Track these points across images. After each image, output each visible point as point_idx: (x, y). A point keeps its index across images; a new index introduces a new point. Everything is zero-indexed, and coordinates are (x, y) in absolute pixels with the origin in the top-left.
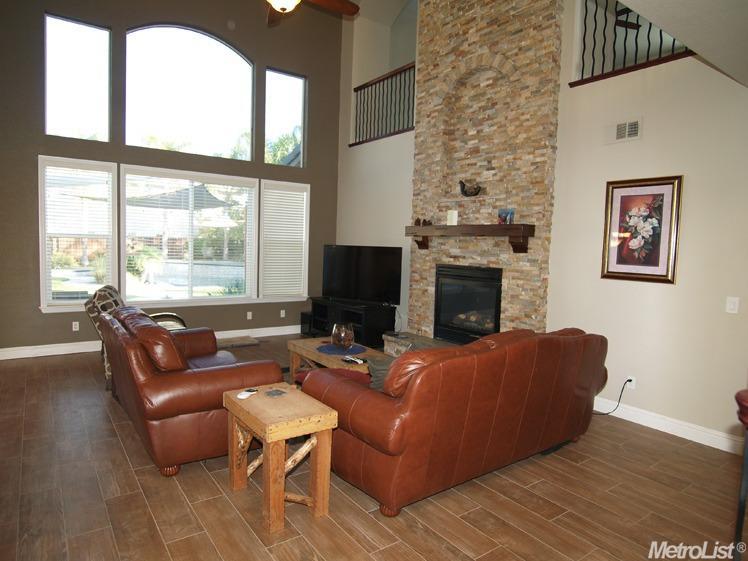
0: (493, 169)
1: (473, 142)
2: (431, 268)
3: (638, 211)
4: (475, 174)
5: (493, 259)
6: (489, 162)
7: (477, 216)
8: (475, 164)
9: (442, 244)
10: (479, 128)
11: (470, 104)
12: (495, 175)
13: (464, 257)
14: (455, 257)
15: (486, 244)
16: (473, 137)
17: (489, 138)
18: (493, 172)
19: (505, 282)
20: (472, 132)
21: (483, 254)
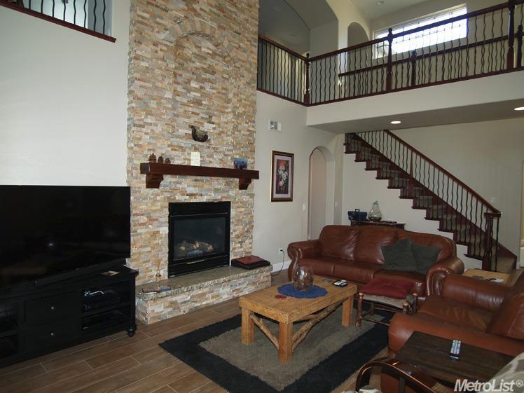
0: (213, 123)
1: (194, 94)
2: (162, 207)
3: (282, 167)
4: (199, 123)
5: (225, 195)
6: (210, 117)
7: (211, 160)
8: (198, 114)
9: (178, 183)
10: (202, 85)
11: (193, 59)
12: (214, 128)
13: (201, 195)
14: (191, 195)
15: (220, 183)
16: (195, 90)
17: (209, 96)
18: (214, 126)
19: (233, 212)
20: (194, 85)
21: (217, 190)
